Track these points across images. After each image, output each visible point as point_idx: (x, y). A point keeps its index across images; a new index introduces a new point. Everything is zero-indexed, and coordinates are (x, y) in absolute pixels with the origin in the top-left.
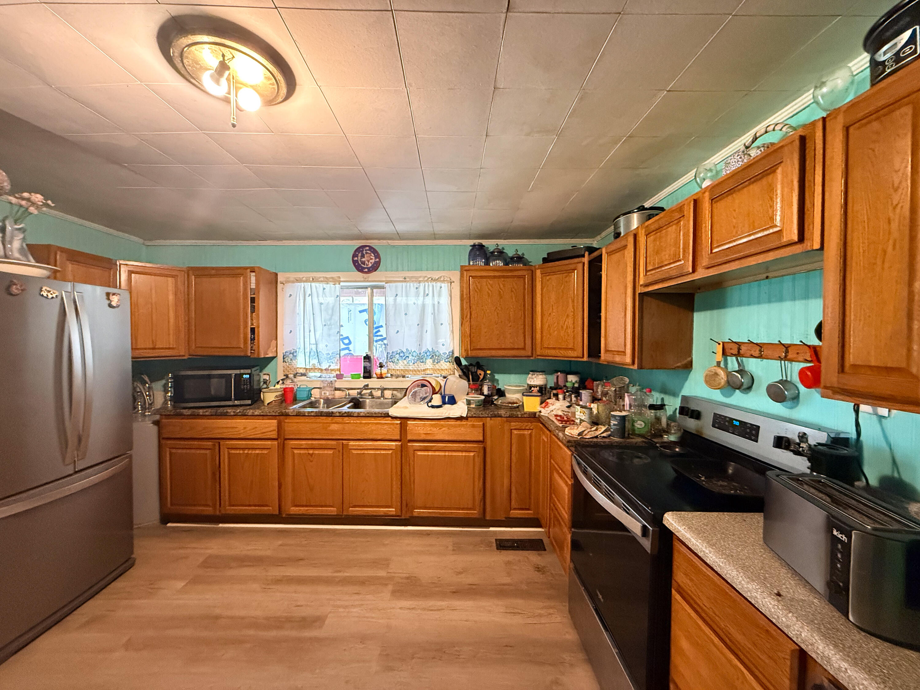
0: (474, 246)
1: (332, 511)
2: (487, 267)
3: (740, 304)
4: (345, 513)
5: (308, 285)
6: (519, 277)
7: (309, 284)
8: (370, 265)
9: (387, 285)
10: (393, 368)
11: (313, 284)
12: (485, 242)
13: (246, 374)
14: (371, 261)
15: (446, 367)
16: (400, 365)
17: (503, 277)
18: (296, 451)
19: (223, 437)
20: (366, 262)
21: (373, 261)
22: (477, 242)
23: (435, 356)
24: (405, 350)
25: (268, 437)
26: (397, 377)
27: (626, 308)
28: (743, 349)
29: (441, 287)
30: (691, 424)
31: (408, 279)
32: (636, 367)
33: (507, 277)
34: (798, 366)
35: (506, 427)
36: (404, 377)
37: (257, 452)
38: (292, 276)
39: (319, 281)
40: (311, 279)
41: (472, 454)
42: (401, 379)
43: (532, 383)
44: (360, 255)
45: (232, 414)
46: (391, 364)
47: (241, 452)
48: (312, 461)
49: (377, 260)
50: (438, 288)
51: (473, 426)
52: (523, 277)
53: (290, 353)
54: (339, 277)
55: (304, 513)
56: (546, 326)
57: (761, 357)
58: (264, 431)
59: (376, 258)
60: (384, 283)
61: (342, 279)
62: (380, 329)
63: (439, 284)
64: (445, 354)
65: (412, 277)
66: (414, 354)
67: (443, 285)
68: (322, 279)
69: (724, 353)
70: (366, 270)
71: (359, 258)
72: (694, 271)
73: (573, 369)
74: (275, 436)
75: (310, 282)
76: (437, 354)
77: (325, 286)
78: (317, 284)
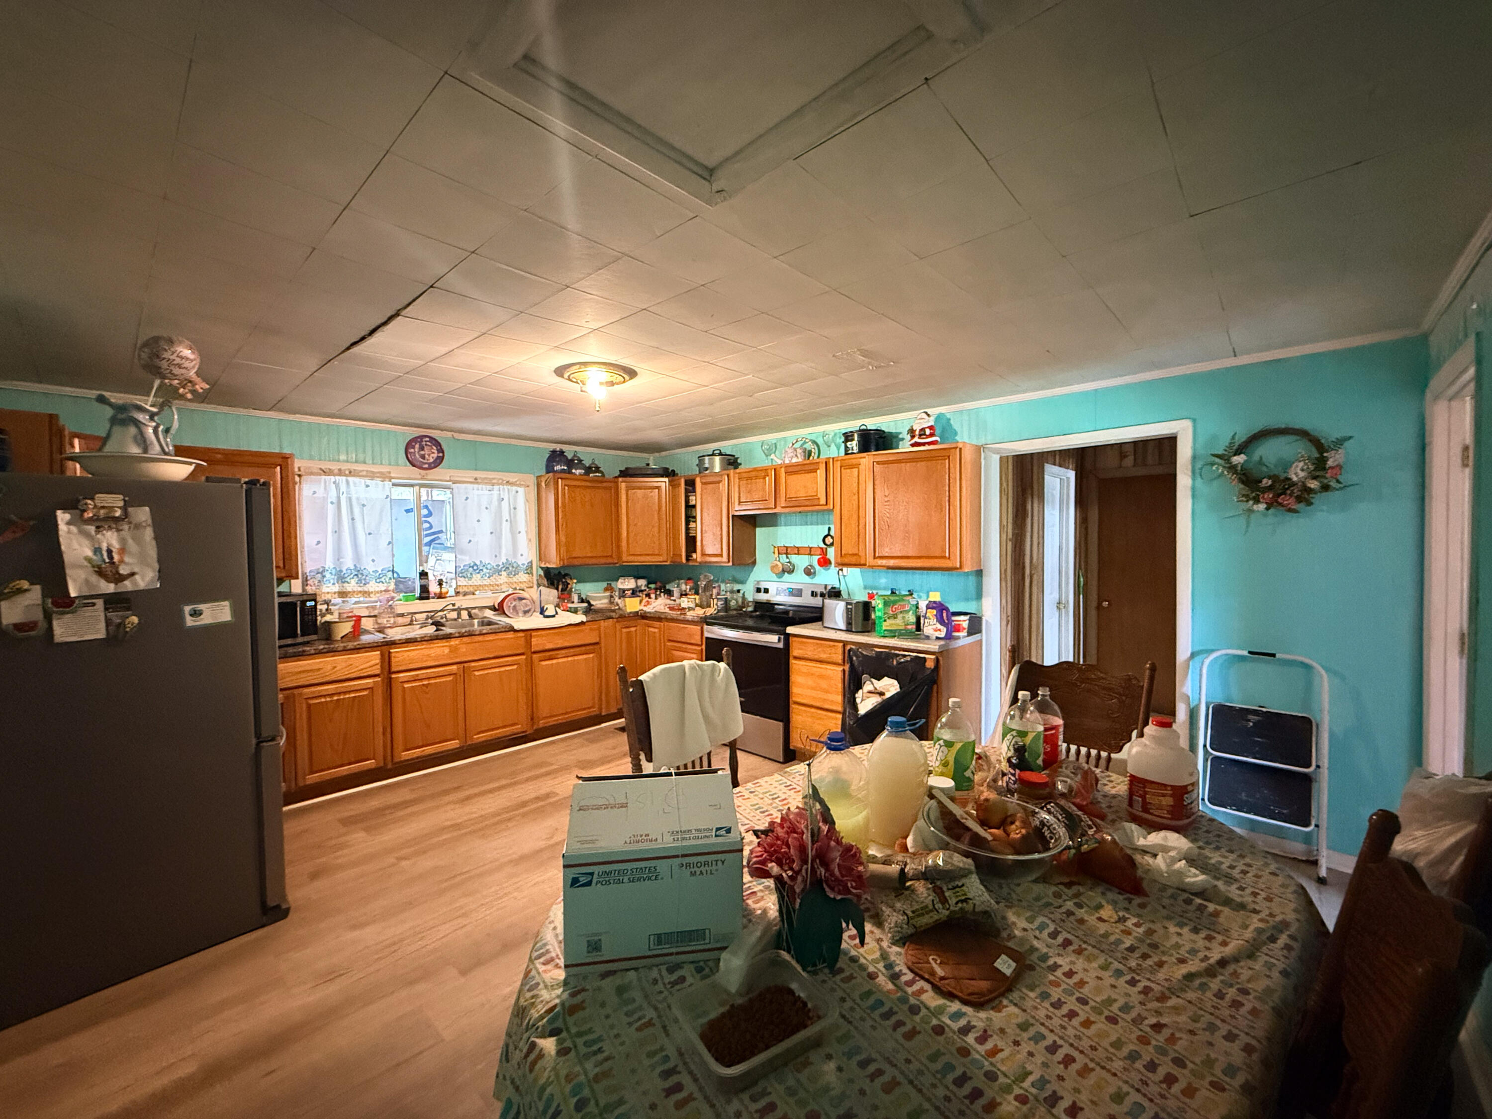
0: (554, 452)
1: (454, 744)
2: (585, 477)
3: (786, 525)
4: (469, 743)
5: (342, 480)
6: (605, 488)
7: (344, 478)
8: (431, 460)
9: (454, 486)
10: (465, 583)
11: (351, 479)
12: (565, 448)
13: (310, 600)
14: (432, 455)
15: (525, 580)
16: (473, 580)
17: (593, 487)
18: (406, 686)
19: (299, 684)
20: (427, 456)
21: (435, 455)
22: (558, 447)
23: (510, 568)
24: (478, 563)
25: (370, 673)
26: (465, 595)
27: (722, 524)
28: (789, 550)
29: (517, 492)
30: (763, 597)
31: (479, 481)
32: (730, 564)
33: (598, 488)
34: (817, 557)
35: (618, 626)
36: (474, 594)
37: (352, 695)
38: (316, 465)
39: (360, 476)
40: (347, 472)
41: (591, 656)
42: (471, 596)
43: (625, 587)
44: (417, 446)
45: (313, 652)
46: (462, 579)
47: (328, 699)
48: (427, 693)
49: (441, 455)
50: (514, 492)
51: (591, 629)
52: (610, 488)
53: (318, 573)
54: (390, 473)
55: (420, 754)
56: (632, 535)
57: (798, 554)
58: (362, 667)
59: (439, 452)
60: (450, 483)
61: (392, 475)
62: (440, 535)
63: (514, 488)
64: (523, 564)
65: (486, 478)
66: (489, 567)
67: (519, 489)
68: (364, 473)
69: (779, 553)
70: (426, 466)
71: (417, 450)
72: (775, 507)
73: (641, 574)
74: (378, 672)
75: (346, 475)
76: (515, 565)
77: (369, 482)
78: (357, 480)
